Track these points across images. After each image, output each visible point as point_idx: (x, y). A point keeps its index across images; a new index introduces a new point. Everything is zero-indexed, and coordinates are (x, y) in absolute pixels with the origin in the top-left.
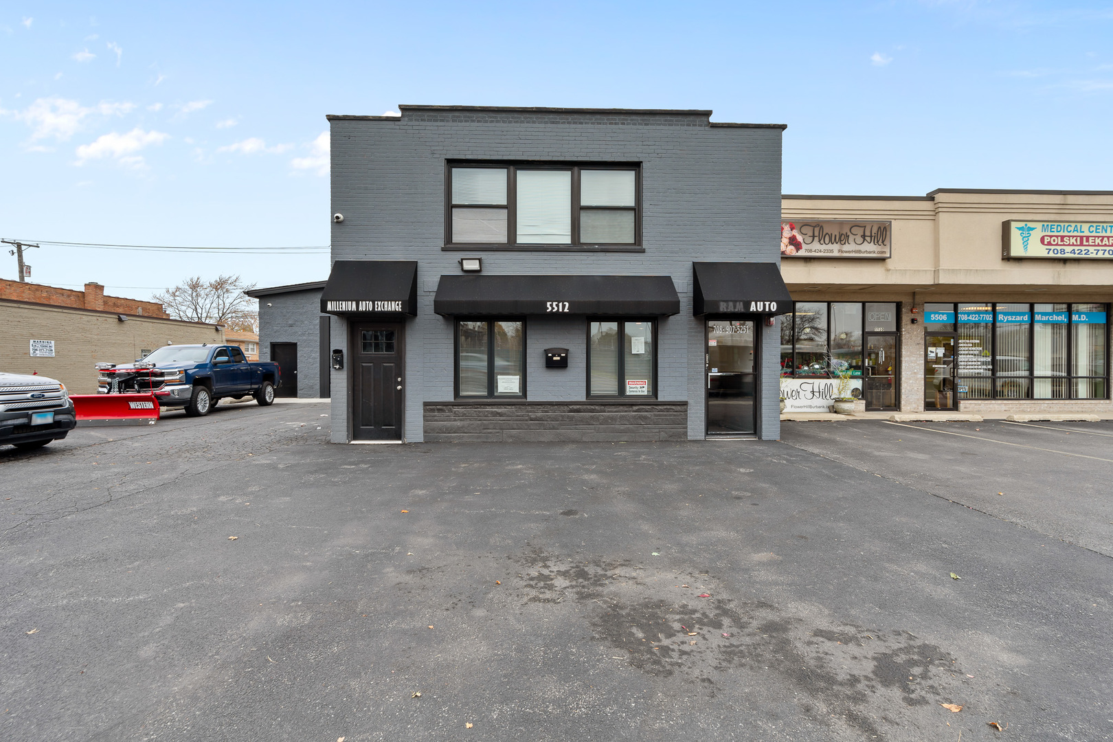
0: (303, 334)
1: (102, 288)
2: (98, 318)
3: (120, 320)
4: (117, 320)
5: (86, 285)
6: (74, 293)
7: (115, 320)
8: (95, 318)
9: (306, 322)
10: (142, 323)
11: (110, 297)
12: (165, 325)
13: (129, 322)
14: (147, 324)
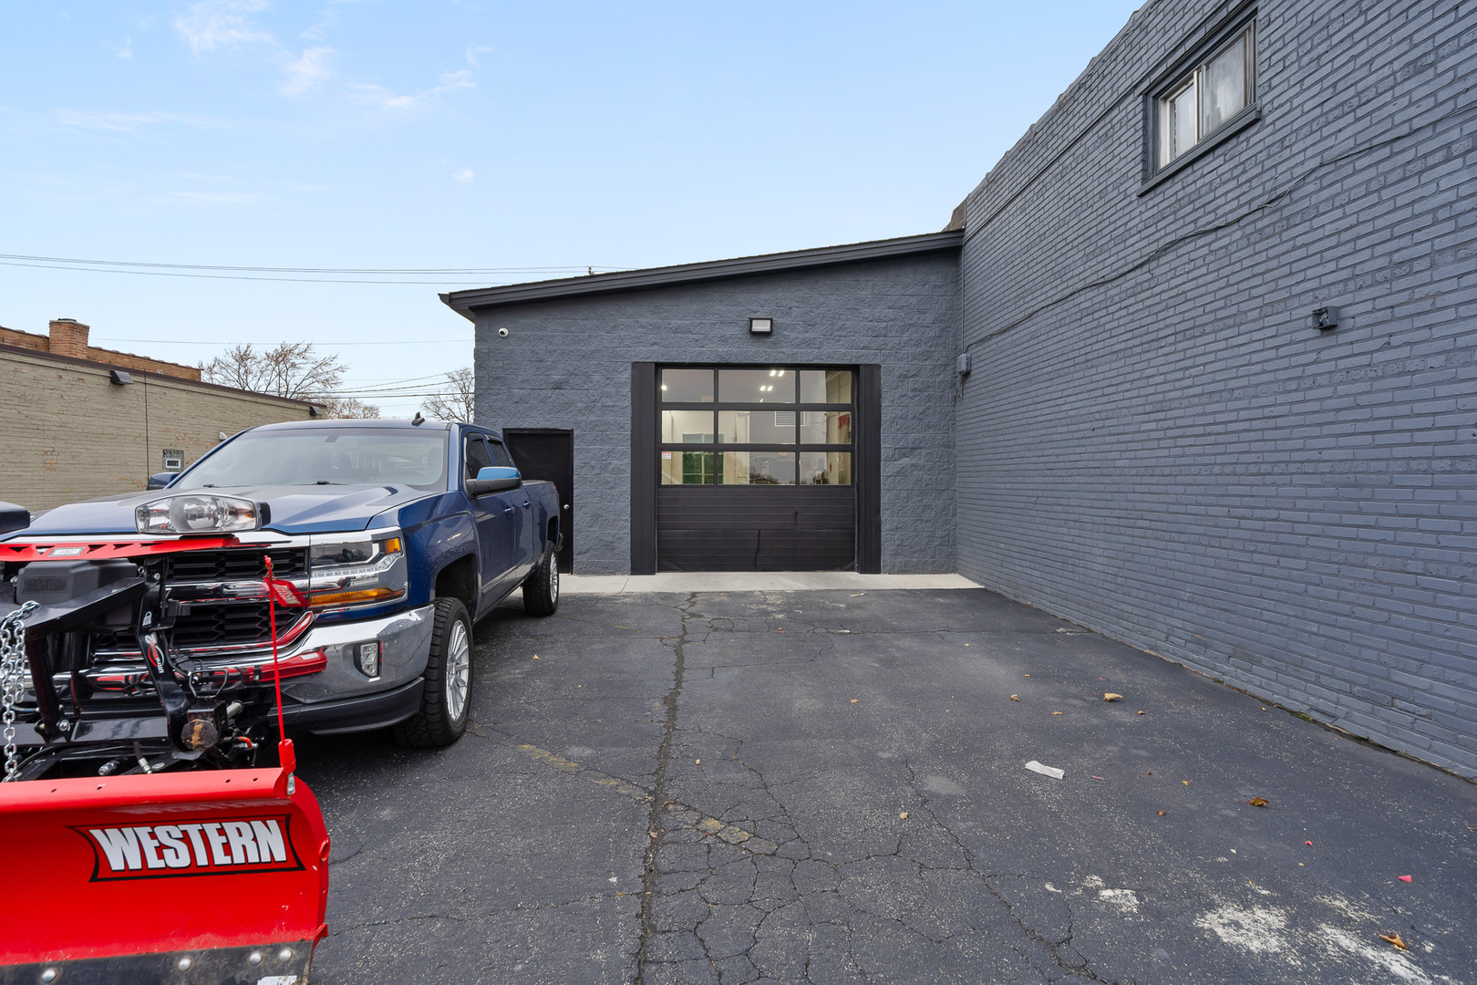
0: (589, 409)
1: (84, 330)
2: (62, 373)
3: (115, 381)
4: (108, 382)
5: (52, 323)
6: (27, 339)
7: (103, 381)
8: (53, 373)
9: (596, 377)
10: (167, 391)
11: (100, 350)
12: (215, 399)
13: (135, 387)
14: (177, 394)
